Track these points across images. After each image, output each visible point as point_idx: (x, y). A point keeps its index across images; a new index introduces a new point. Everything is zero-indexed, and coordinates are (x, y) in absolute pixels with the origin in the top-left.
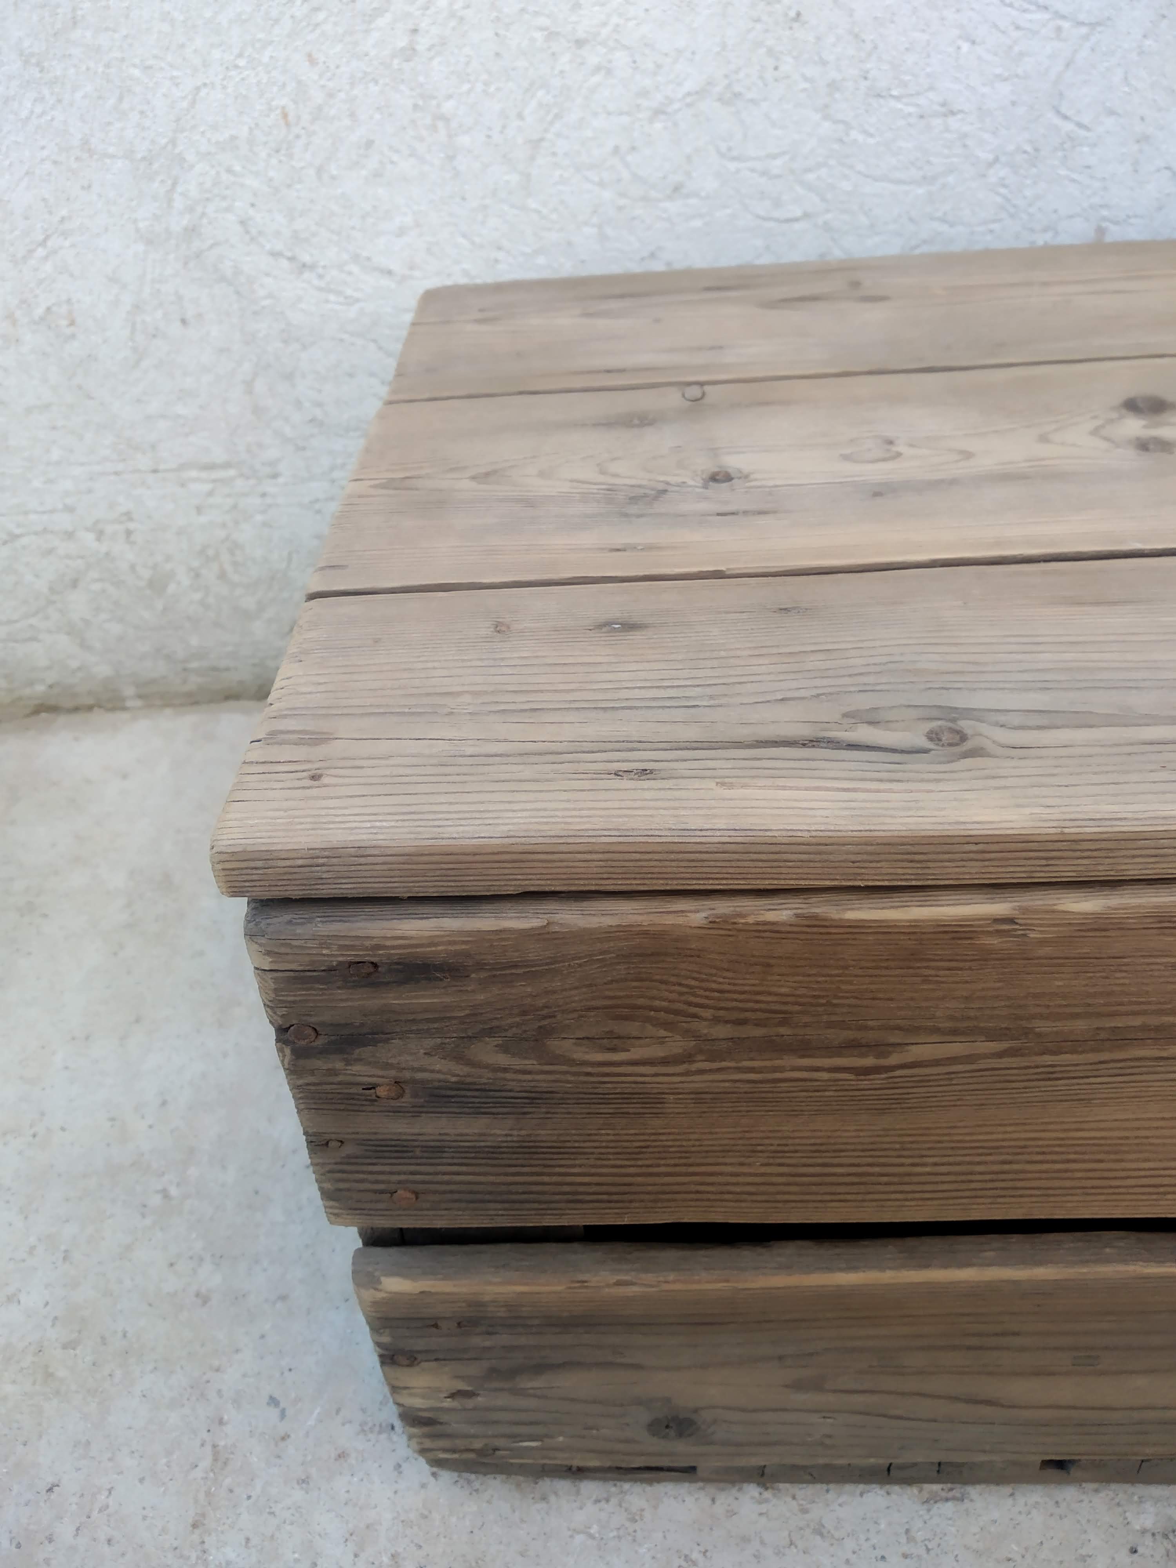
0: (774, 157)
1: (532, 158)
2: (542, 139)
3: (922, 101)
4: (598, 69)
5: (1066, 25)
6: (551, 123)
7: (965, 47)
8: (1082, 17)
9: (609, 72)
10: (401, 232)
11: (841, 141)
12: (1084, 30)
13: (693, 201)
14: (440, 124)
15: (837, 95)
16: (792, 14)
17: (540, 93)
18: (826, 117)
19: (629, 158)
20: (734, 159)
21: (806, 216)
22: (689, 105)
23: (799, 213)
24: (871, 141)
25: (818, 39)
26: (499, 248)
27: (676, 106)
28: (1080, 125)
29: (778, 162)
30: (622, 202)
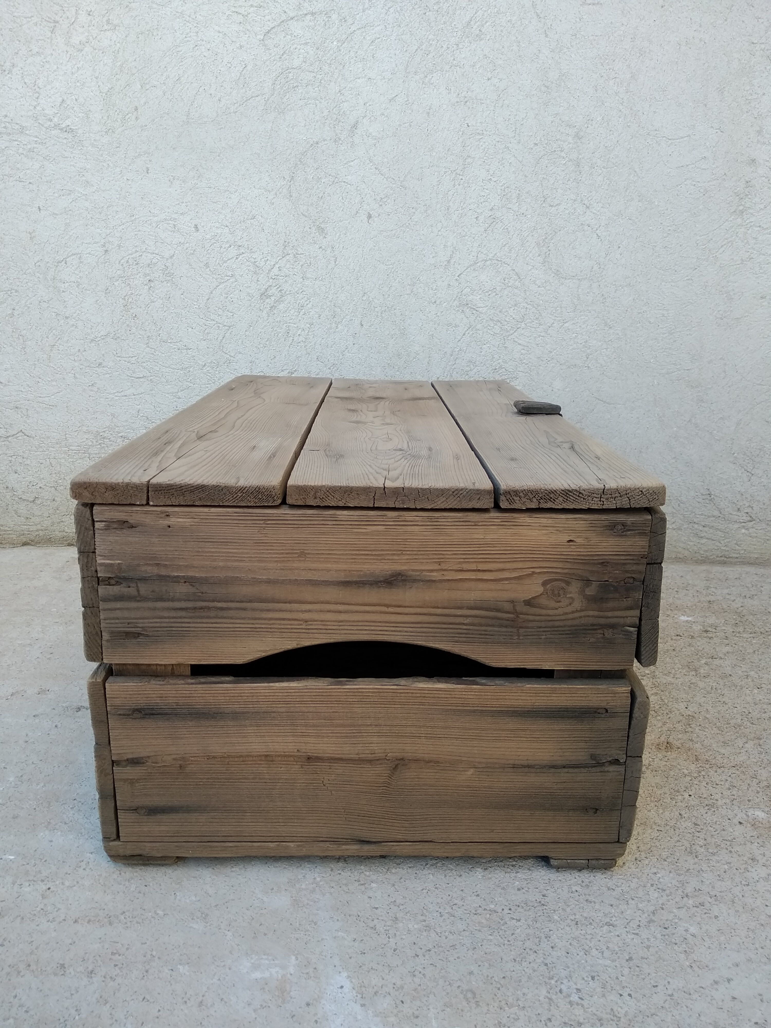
0: (132, 357)
1: (51, 350)
2: (54, 345)
3: (178, 344)
4: (73, 325)
5: (221, 326)
6: (58, 340)
7: (190, 329)
8: (225, 324)
9: (76, 327)
10: (6, 370)
11: (153, 354)
12: (227, 328)
13: (105, 369)
14: (21, 337)
15: (151, 340)
16: (134, 315)
17: (54, 331)
18: (148, 347)
19: (84, 353)
20: (118, 356)
21: (144, 377)
22: (103, 339)
23: (142, 376)
24: (163, 355)
25: (143, 323)
26: (40, 378)
27: (99, 339)
28: (230, 356)
29: (134, 359)
30: (81, 367)
